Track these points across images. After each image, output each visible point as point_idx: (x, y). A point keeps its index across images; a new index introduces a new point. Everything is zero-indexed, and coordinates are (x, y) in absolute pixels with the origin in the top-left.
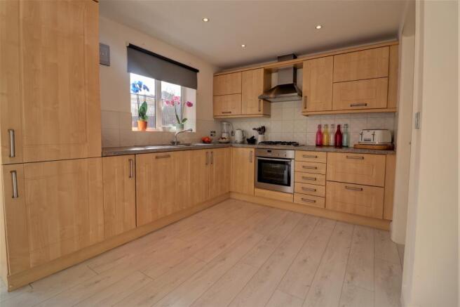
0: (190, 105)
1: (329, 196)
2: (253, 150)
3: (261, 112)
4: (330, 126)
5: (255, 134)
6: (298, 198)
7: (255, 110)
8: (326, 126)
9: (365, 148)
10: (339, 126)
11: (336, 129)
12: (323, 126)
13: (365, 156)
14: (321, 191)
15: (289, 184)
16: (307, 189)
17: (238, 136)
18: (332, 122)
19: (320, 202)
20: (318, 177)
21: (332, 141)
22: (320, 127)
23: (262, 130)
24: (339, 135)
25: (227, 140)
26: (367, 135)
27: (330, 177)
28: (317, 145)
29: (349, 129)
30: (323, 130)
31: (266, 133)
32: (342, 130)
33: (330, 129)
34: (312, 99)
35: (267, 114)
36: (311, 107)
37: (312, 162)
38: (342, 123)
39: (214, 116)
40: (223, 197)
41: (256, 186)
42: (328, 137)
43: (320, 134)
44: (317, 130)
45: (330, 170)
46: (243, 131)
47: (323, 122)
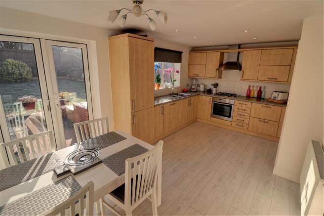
0: (178, 72)
1: (251, 124)
2: (211, 98)
3: (217, 77)
4: (255, 87)
5: (212, 87)
6: (234, 124)
7: (214, 75)
8: (253, 86)
9: (272, 102)
10: (260, 87)
11: (259, 89)
12: (251, 86)
13: (272, 106)
14: (246, 121)
15: (230, 117)
16: (239, 120)
17: (202, 88)
18: (257, 85)
19: (245, 126)
20: (246, 114)
21: (256, 95)
22: (250, 86)
23: (216, 85)
24: (260, 92)
25: (196, 90)
26: (275, 95)
27: (252, 115)
28: (247, 97)
29: (266, 90)
30: (251, 88)
31: (218, 87)
32: (262, 89)
33: (255, 89)
34: (247, 72)
35: (220, 77)
36: (246, 77)
37: (243, 107)
38: (262, 85)
39: (189, 76)
40: (194, 121)
41: (211, 116)
42: (254, 92)
43: (249, 90)
44: (248, 88)
45: (252, 112)
46: (205, 85)
47: (252, 84)
